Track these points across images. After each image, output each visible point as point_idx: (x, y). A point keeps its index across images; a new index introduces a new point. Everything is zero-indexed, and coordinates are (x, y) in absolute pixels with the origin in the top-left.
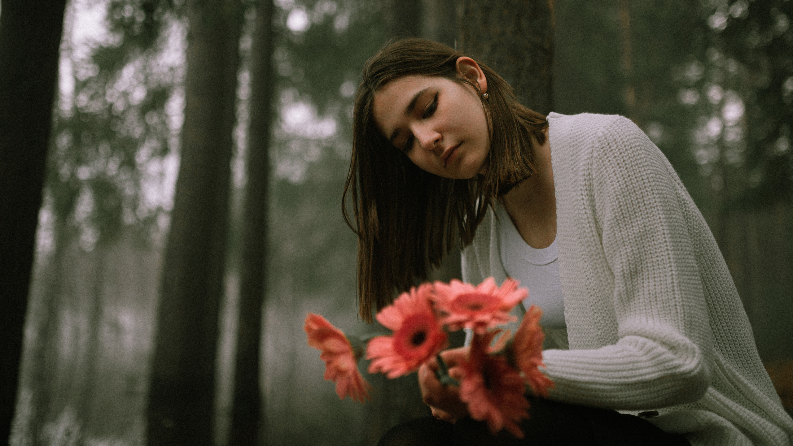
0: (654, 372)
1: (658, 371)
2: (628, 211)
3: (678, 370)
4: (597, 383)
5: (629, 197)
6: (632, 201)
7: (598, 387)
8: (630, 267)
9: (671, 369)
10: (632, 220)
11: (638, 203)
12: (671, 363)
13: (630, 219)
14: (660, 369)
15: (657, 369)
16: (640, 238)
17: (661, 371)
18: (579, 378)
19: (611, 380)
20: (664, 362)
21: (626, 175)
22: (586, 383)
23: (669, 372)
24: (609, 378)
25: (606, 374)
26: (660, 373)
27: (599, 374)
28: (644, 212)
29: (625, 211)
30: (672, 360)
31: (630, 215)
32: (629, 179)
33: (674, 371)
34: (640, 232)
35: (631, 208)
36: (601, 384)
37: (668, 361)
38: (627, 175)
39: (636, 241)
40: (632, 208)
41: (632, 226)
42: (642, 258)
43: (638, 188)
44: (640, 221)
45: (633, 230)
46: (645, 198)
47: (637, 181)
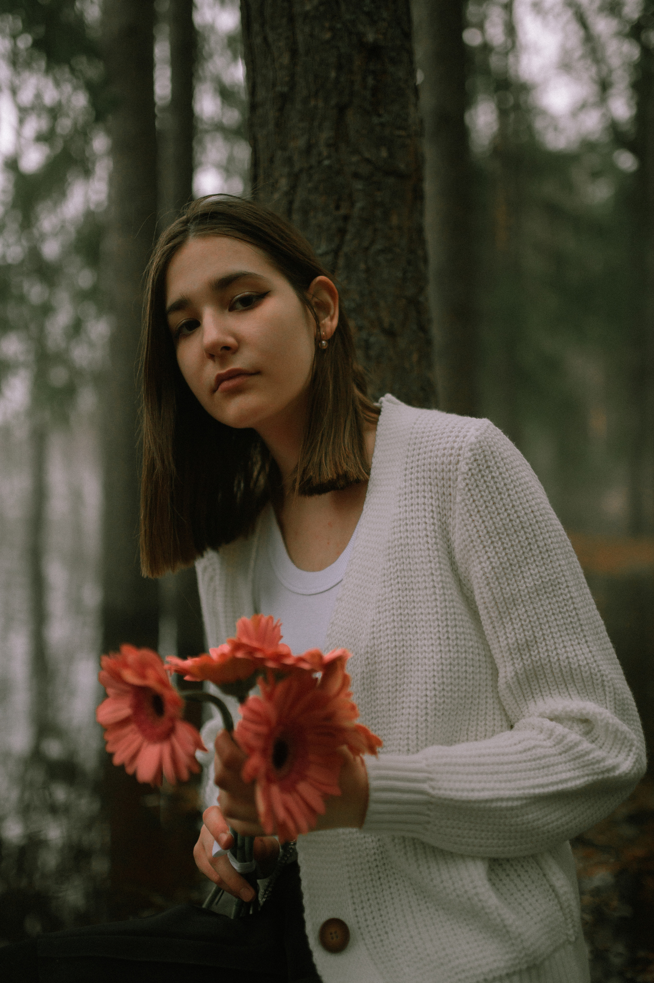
0: (578, 777)
1: (583, 776)
2: (516, 556)
3: (612, 774)
4: (502, 799)
5: (515, 536)
6: (520, 542)
7: (504, 804)
8: (525, 635)
9: (603, 772)
10: (523, 569)
11: (529, 544)
12: (602, 764)
13: (520, 567)
14: (587, 772)
15: (582, 773)
16: (535, 594)
17: (588, 775)
18: (476, 795)
19: (521, 792)
20: (593, 764)
21: (509, 505)
22: (487, 801)
23: (600, 777)
24: (518, 789)
25: (513, 785)
26: (586, 778)
27: (503, 785)
28: (538, 557)
29: (511, 556)
30: (603, 759)
31: (518, 561)
32: (513, 511)
33: (606, 775)
34: (535, 584)
35: (519, 551)
36: (508, 799)
37: (598, 762)
38: (511, 505)
39: (530, 598)
40: (521, 552)
41: (523, 577)
42: (541, 621)
43: (528, 524)
44: (534, 570)
45: (525, 582)
46: (538, 538)
47: (526, 514)
